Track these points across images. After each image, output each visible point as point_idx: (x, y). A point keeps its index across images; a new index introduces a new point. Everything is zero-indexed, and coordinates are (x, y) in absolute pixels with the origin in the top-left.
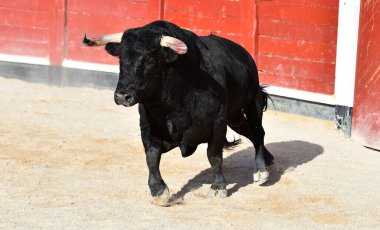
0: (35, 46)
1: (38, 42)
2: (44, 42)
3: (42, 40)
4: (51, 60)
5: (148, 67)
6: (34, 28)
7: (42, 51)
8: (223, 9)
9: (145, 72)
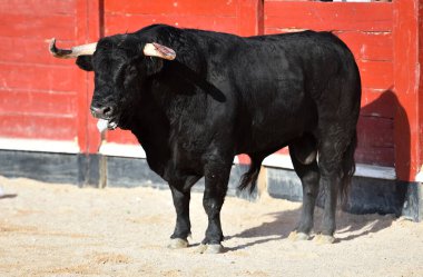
0: (54, 123)
1: (59, 115)
2: (70, 116)
3: (64, 112)
4: (81, 143)
5: (129, 78)
6: (51, 92)
7: (65, 131)
8: (363, 50)
9: (126, 82)
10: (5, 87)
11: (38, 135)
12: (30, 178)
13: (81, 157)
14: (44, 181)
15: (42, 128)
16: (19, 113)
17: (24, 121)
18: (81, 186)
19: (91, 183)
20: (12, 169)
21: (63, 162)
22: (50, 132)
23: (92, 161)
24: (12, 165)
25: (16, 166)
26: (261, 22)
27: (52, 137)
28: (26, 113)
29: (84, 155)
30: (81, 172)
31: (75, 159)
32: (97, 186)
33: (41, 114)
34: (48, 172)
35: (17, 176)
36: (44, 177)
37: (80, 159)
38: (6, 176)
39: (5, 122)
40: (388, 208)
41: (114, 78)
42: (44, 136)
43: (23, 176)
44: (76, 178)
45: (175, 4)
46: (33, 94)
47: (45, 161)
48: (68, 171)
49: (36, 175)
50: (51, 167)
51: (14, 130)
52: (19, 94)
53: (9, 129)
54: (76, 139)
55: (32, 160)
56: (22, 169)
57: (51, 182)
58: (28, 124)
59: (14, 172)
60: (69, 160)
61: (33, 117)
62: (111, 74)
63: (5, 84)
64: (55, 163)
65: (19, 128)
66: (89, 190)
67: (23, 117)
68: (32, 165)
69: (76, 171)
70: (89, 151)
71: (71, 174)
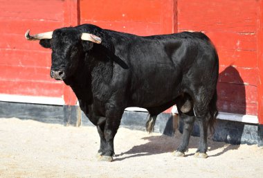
10: (20, 65)
11: (40, 94)
12: (35, 120)
13: (66, 107)
14: (43, 121)
15: (42, 90)
16: (29, 80)
17: (32, 85)
18: (65, 125)
19: (71, 123)
20: (25, 115)
21: (55, 110)
22: (47, 92)
23: (72, 110)
24: (24, 112)
25: (27, 113)
26: (176, 26)
27: (49, 95)
28: (33, 81)
29: (67, 106)
30: (65, 116)
31: (62, 108)
32: (75, 126)
33: (42, 81)
34: (46, 117)
35: (27, 119)
36: (43, 119)
37: (65, 109)
38: (21, 118)
39: (21, 86)
40: (253, 141)
41: (65, 54)
42: (43, 95)
43: (31, 119)
44: (63, 120)
45: (123, 15)
46: (37, 69)
47: (44, 110)
48: (57, 116)
49: (38, 118)
50: (47, 113)
51: (26, 91)
52: (28, 69)
53: (22, 90)
54: (63, 96)
55: (37, 109)
56: (30, 114)
57: (47, 123)
58: (34, 87)
59: (25, 116)
60: (59, 110)
61: (37, 83)
62: (63, 51)
63: (20, 63)
64: (50, 111)
65: (29, 90)
66: (70, 128)
67: (31, 83)
68: (35, 112)
69: (63, 116)
70: (70, 104)
71: (60, 118)
